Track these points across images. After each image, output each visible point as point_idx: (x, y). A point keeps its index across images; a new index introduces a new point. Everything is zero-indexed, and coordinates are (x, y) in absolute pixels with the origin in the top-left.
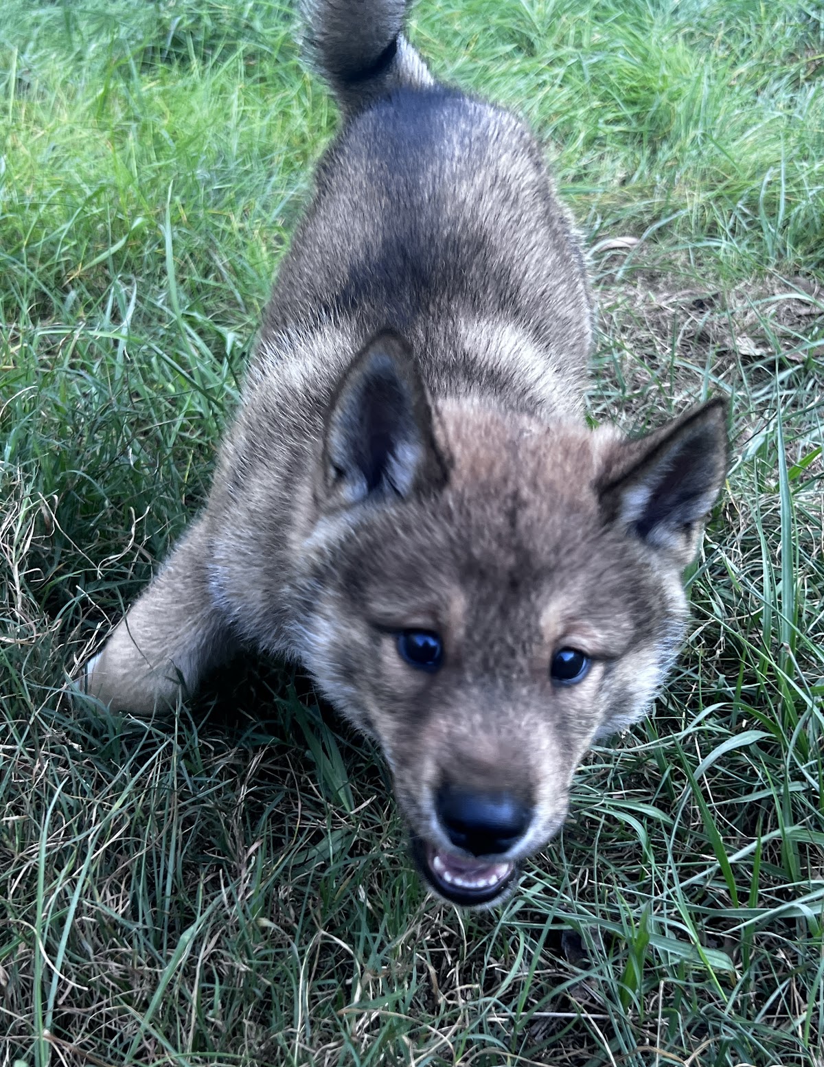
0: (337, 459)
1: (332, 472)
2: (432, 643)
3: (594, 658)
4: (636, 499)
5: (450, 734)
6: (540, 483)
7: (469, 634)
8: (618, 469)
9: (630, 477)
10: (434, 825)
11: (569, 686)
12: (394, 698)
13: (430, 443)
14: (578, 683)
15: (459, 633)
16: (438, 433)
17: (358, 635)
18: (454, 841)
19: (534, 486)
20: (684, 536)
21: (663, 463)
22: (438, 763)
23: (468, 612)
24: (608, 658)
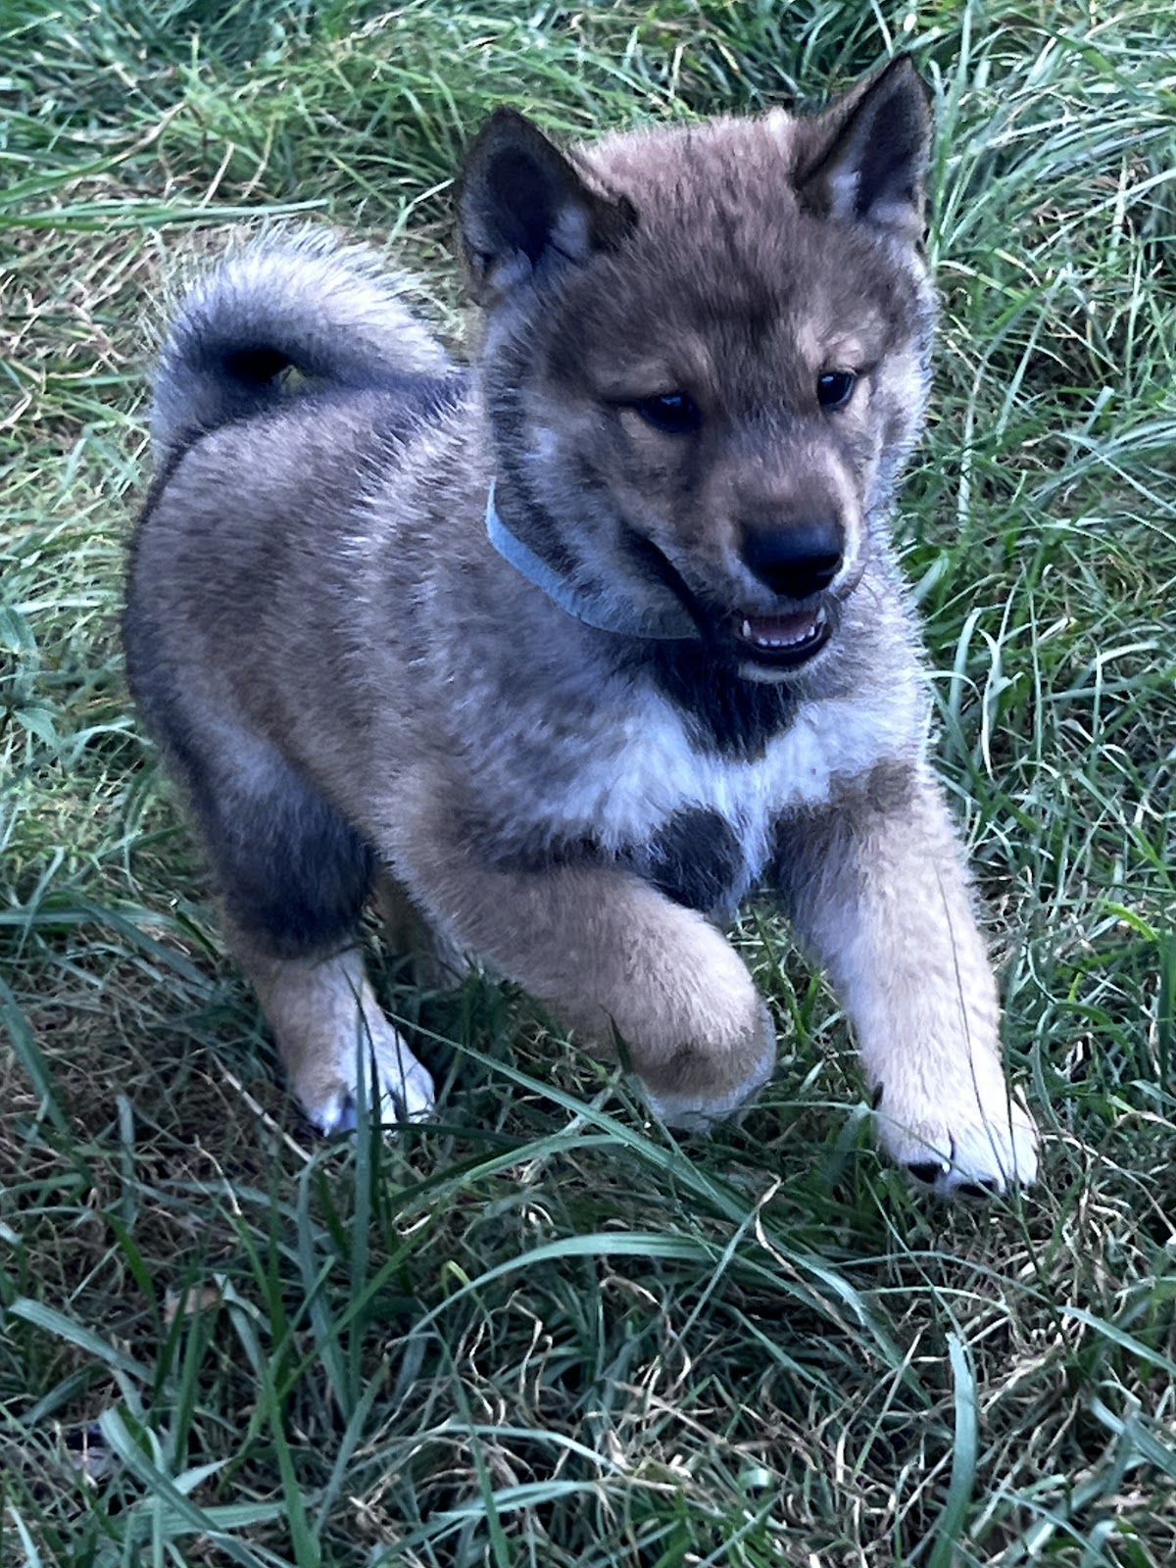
0: (479, 245)
1: (478, 260)
4: (844, 182)
5: (736, 486)
8: (814, 153)
9: (830, 157)
10: (749, 581)
12: (655, 475)
13: (587, 198)
14: (847, 402)
16: (592, 183)
17: (585, 421)
18: (776, 588)
20: (909, 206)
21: (862, 134)
22: (732, 519)
24: (869, 368)
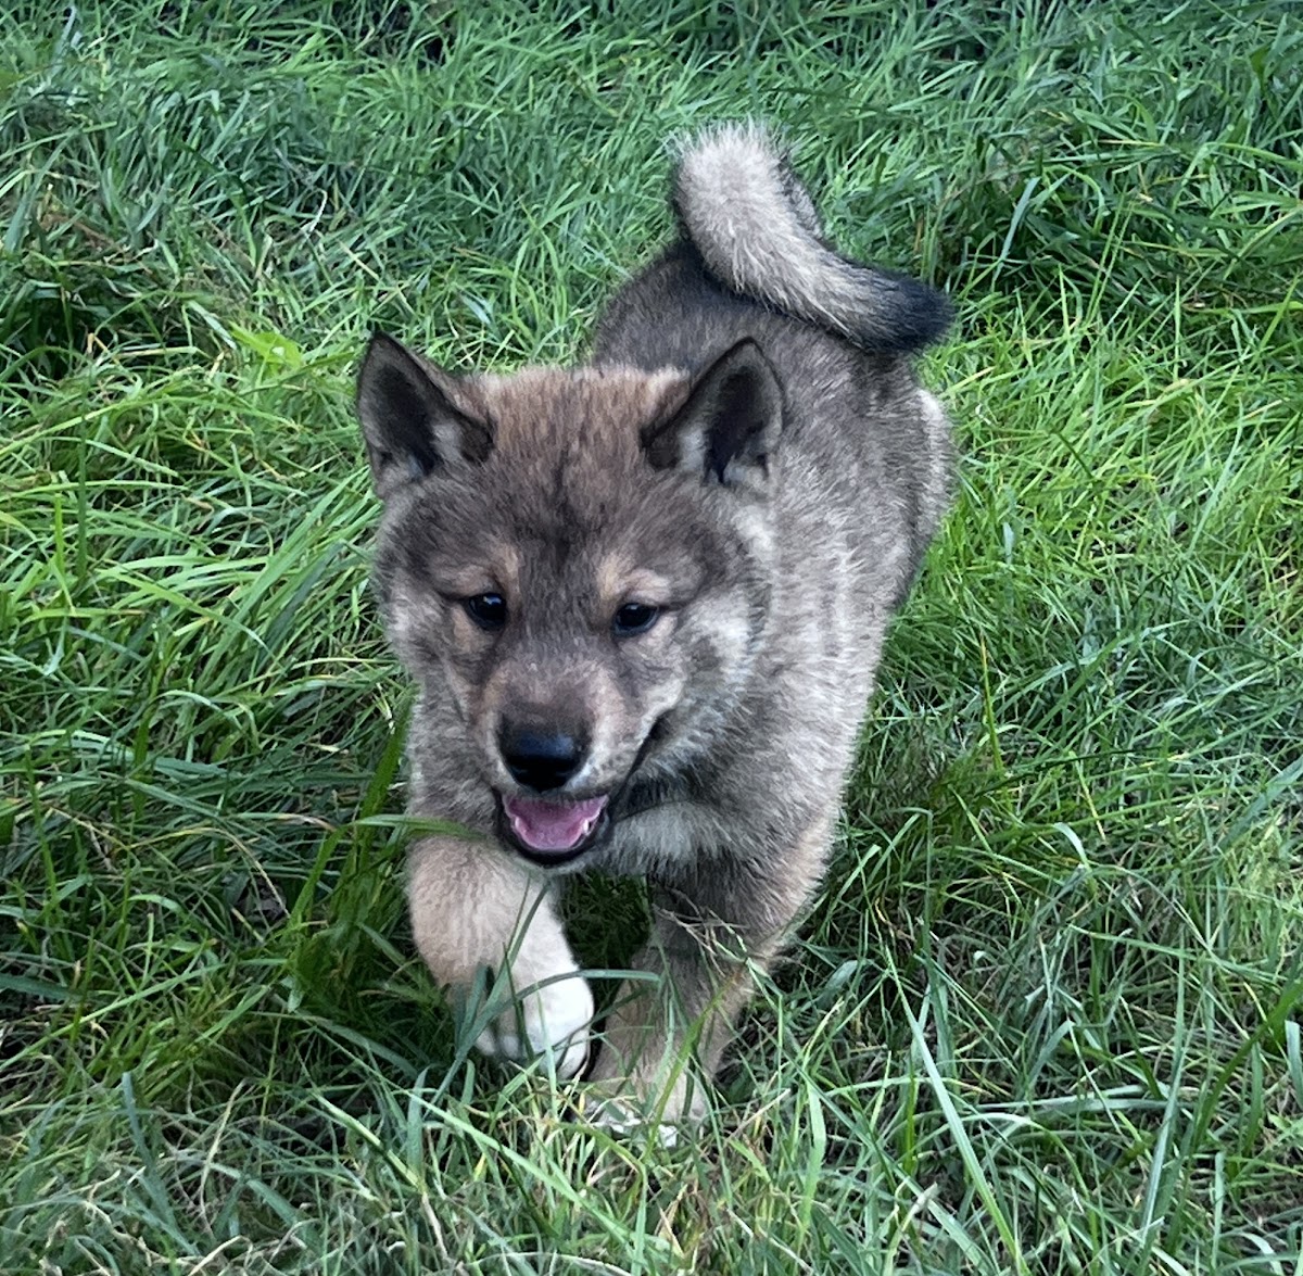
2: (498, 600)
3: (663, 609)
6: (590, 435)
7: (525, 589)
11: (634, 635)
15: (515, 590)
19: (583, 438)
23: (522, 570)
